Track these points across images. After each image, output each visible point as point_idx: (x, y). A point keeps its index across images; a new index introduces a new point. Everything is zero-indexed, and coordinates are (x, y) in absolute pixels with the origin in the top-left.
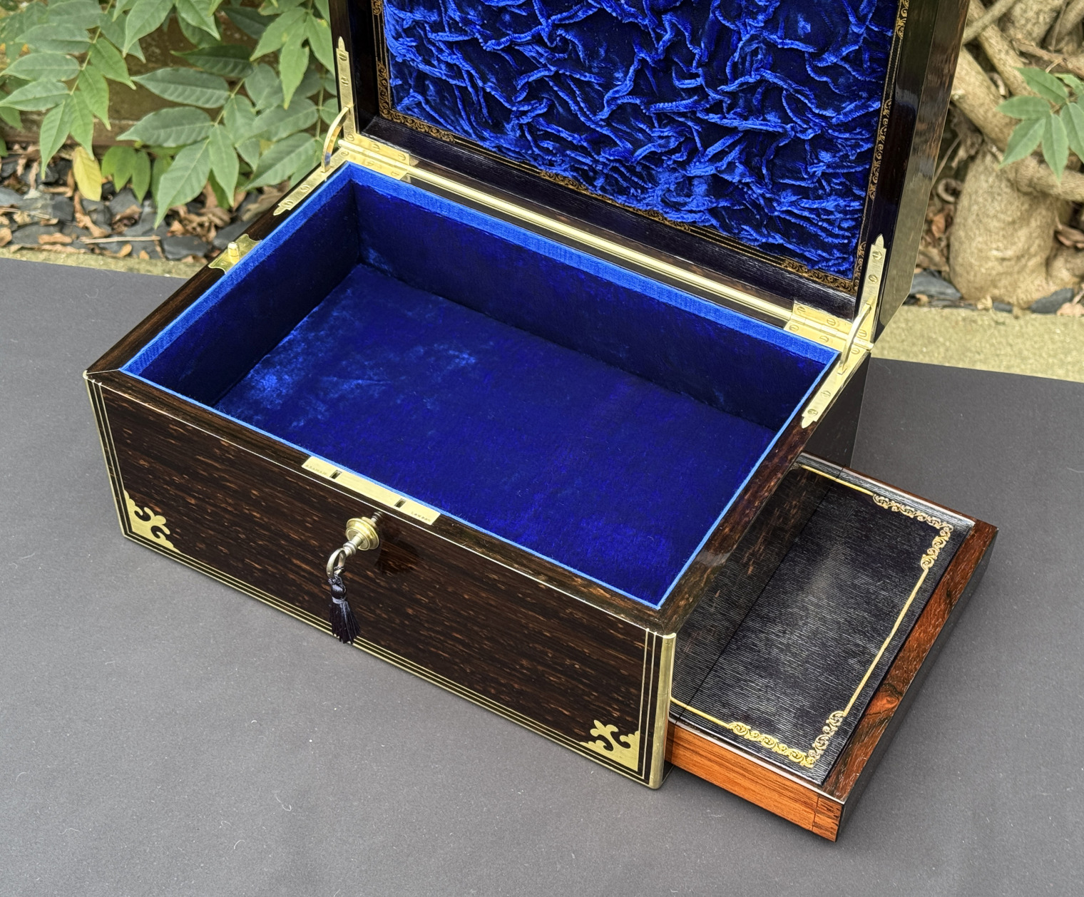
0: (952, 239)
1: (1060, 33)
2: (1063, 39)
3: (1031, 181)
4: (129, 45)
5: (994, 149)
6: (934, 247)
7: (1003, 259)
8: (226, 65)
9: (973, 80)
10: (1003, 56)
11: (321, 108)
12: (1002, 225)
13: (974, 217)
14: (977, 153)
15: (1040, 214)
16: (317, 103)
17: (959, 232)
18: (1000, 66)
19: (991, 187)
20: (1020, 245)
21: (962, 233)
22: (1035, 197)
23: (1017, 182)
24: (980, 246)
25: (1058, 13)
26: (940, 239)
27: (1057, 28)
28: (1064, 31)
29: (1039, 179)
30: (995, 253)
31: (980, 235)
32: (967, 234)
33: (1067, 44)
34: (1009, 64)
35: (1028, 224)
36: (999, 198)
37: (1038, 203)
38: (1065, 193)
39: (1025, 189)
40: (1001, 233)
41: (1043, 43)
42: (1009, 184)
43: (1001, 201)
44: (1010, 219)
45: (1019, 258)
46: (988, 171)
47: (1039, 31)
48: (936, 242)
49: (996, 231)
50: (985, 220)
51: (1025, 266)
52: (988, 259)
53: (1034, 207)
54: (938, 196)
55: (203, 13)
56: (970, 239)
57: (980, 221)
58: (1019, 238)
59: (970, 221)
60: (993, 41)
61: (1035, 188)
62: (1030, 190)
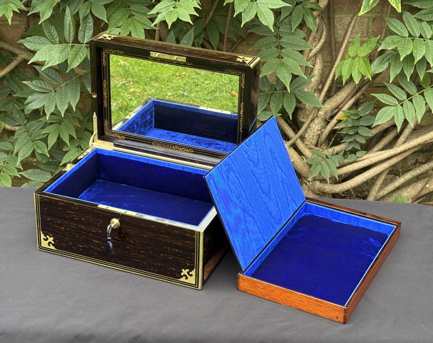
1: (321, 142)
2: (322, 144)
3: (318, 189)
4: (18, 164)
5: (305, 181)
8: (50, 168)
9: (295, 157)
10: (304, 149)
18: (304, 153)
22: (321, 195)
23: (314, 190)
25: (319, 136)
27: (320, 140)
28: (322, 142)
29: (321, 188)
33: (324, 147)
34: (307, 152)
38: (330, 191)
41: (316, 146)
47: (314, 142)
55: (44, 150)
60: (300, 144)
61: (320, 191)
62: (318, 192)
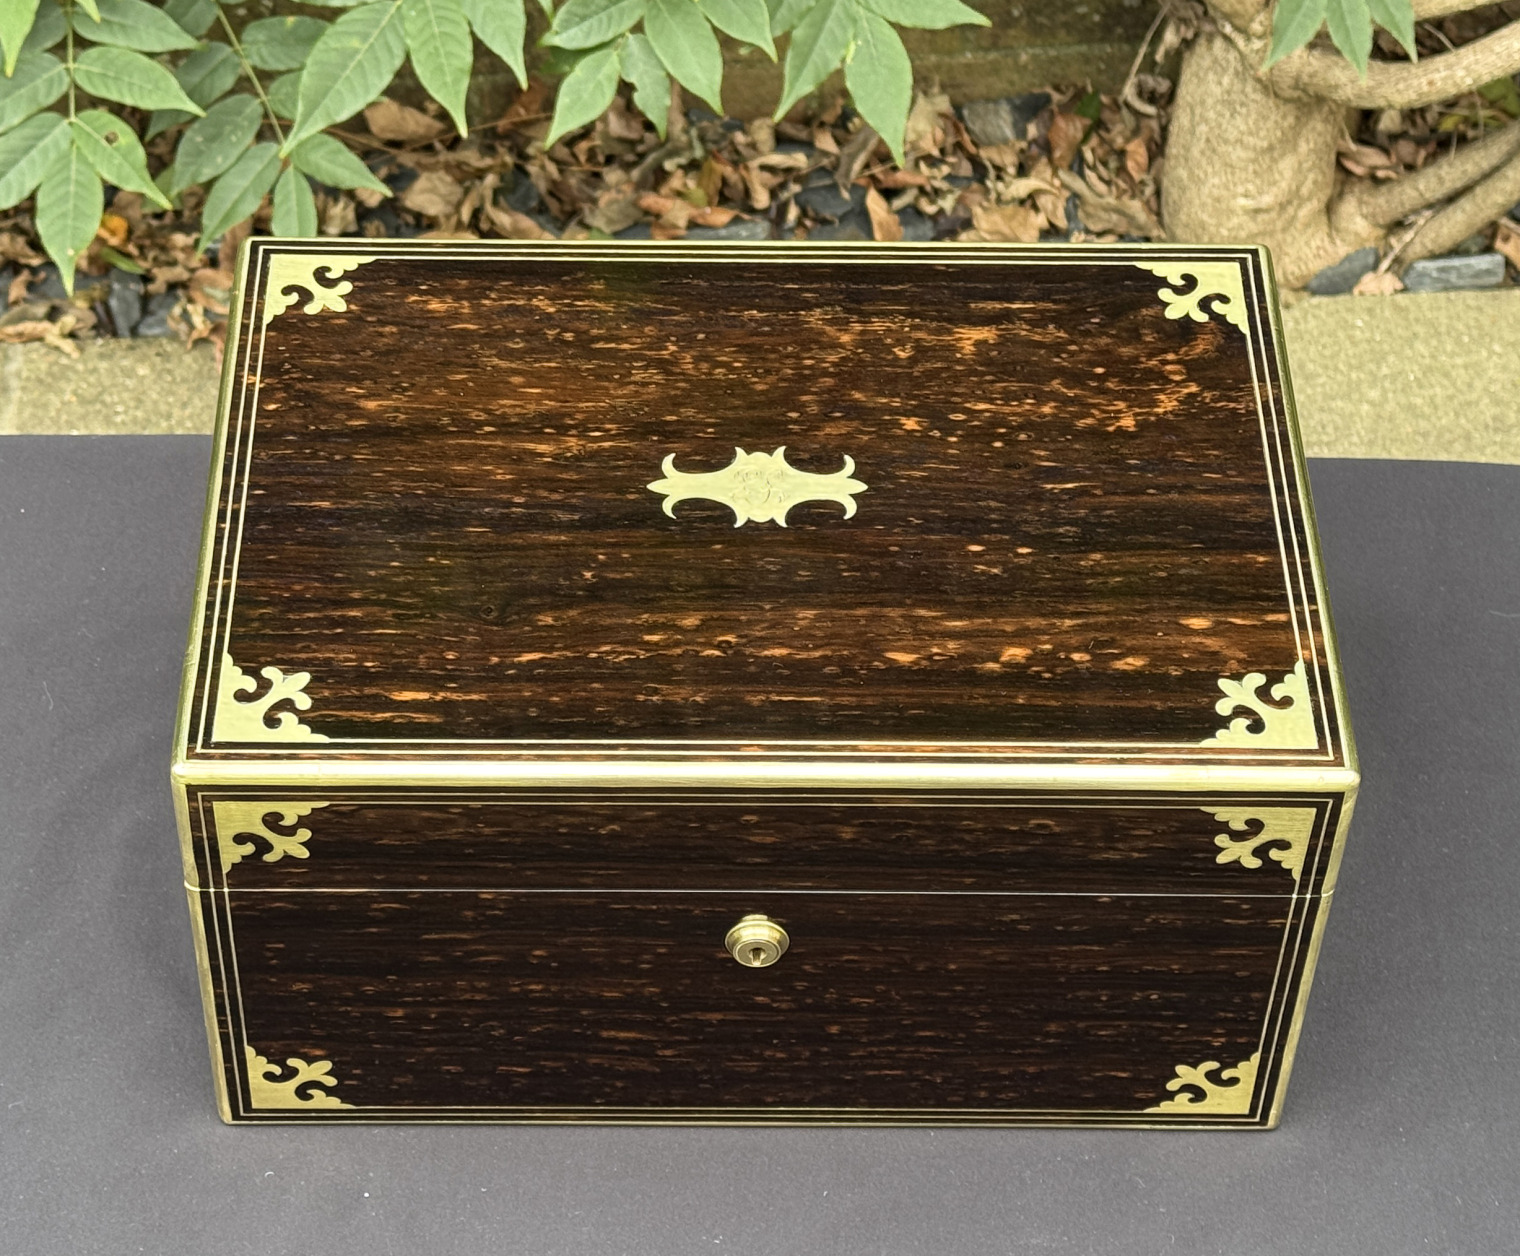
0: (1166, 183)
3: (1297, 79)
5: (1228, 29)
6: (1133, 197)
7: (1257, 211)
11: (71, 65)
12: (1252, 155)
13: (1202, 144)
14: (1197, 35)
15: (1314, 129)
16: (64, 60)
17: (1176, 171)
19: (1229, 92)
20: (1284, 185)
21: (1183, 173)
22: (1305, 105)
23: (1273, 83)
24: (1216, 192)
26: (1142, 183)
29: (1311, 76)
30: (1242, 201)
31: (1215, 174)
32: (1191, 173)
35: (1295, 148)
36: (1244, 110)
37: (1310, 113)
39: (1288, 93)
40: (1251, 168)
42: (1258, 86)
43: (1248, 115)
44: (1265, 144)
45: (1282, 207)
46: (1218, 66)
48: (1136, 188)
49: (1243, 164)
50: (1222, 149)
51: (1294, 218)
52: (1231, 212)
53: (1304, 120)
54: (1127, 105)
56: (1199, 182)
57: (1214, 151)
58: (1281, 174)
59: (1195, 152)
61: (1304, 91)
62: (1296, 94)
